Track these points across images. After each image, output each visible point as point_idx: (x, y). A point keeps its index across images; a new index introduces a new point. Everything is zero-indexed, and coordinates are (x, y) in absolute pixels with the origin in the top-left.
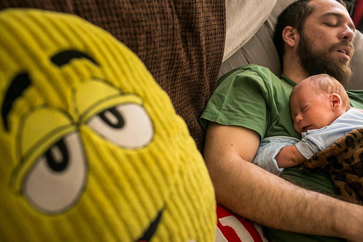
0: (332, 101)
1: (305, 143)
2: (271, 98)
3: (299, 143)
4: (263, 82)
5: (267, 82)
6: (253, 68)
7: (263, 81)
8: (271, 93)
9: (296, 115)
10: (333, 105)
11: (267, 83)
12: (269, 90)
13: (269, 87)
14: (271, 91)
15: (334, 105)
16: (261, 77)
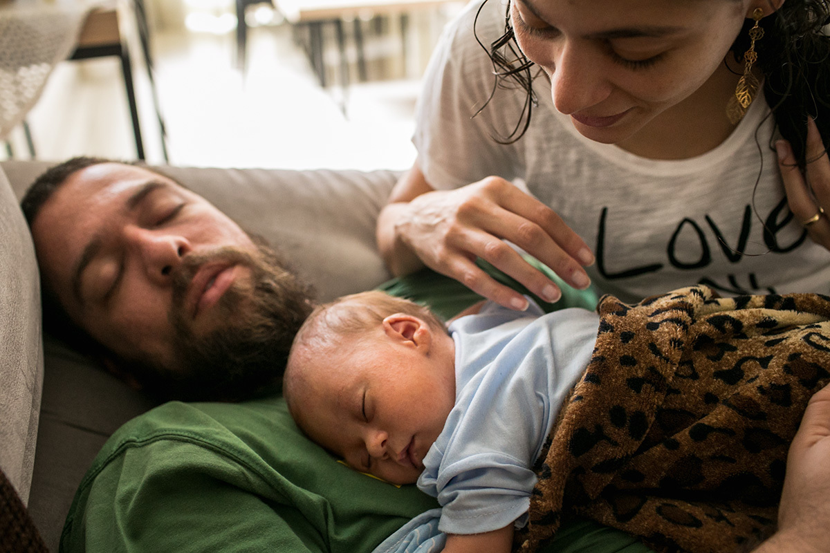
0: (402, 336)
1: (457, 498)
2: (265, 475)
3: (444, 518)
4: (206, 451)
5: (213, 439)
6: (137, 433)
7: (202, 449)
8: (254, 460)
9: (362, 444)
10: (410, 342)
11: (216, 444)
12: (243, 458)
13: (235, 450)
14: (248, 455)
15: (413, 340)
16: (186, 441)
